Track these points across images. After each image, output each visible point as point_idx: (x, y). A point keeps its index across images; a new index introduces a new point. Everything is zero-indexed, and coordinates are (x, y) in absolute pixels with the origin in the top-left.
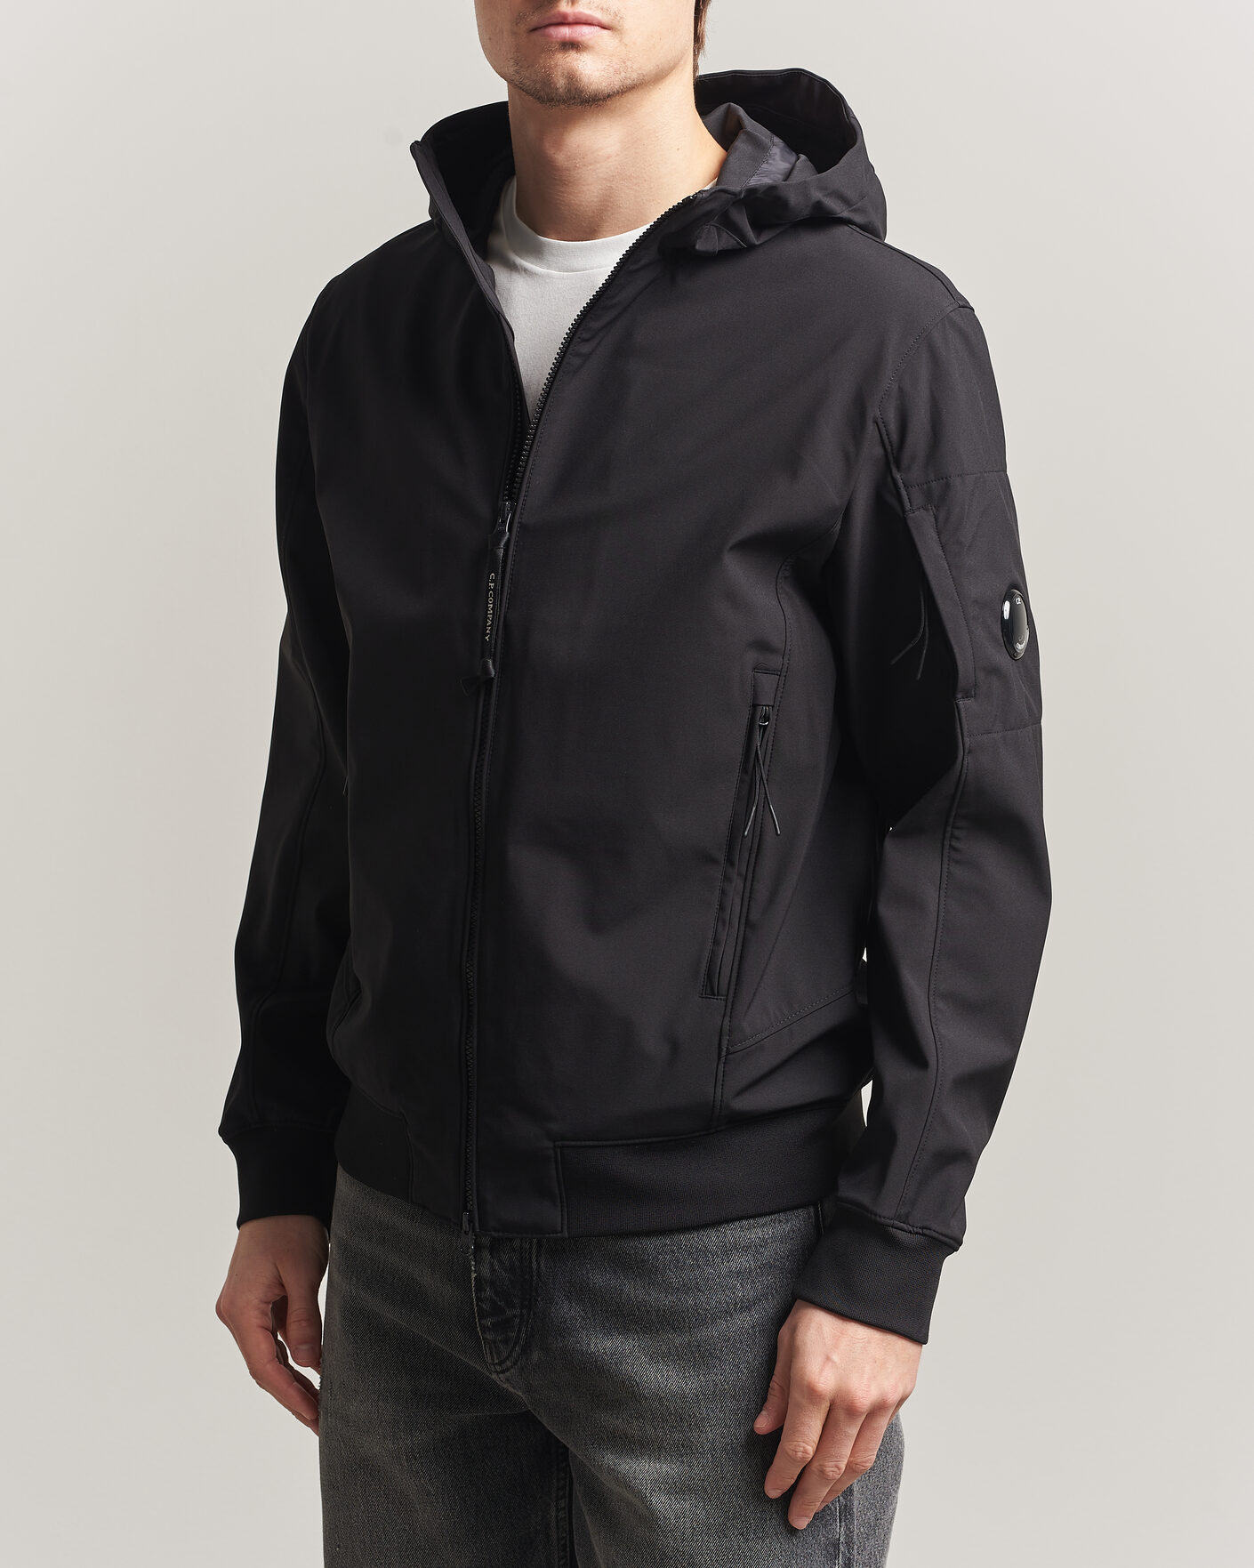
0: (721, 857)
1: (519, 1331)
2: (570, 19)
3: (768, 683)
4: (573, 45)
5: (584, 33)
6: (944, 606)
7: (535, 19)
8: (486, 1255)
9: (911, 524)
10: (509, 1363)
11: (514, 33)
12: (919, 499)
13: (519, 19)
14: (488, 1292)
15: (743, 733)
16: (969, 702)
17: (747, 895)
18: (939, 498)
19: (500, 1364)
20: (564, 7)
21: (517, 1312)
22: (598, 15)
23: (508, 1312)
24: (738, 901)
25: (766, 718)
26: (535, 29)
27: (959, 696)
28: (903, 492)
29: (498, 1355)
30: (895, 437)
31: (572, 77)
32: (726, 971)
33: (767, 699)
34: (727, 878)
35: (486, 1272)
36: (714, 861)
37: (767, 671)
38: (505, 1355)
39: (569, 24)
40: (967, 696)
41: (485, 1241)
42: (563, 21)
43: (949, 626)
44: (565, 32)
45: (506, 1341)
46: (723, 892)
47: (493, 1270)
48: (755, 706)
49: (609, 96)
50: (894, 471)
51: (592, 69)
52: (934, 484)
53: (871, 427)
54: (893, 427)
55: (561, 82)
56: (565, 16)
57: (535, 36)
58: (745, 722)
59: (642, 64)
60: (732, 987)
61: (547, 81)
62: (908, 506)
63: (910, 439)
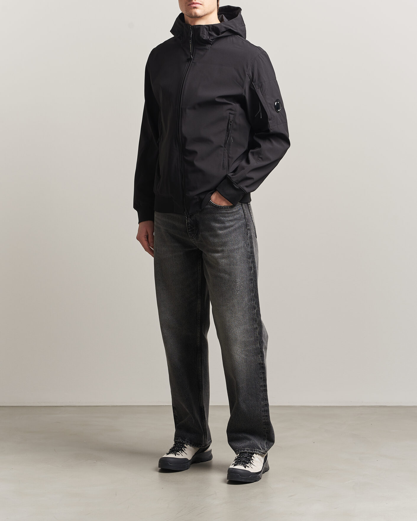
0: (223, 146)
1: (195, 231)
2: (195, 3)
3: (232, 116)
4: (195, 8)
5: (197, 5)
6: (264, 105)
7: (189, 3)
8: (189, 218)
9: (257, 92)
10: (194, 237)
11: (185, 6)
12: (257, 87)
13: (186, 3)
14: (190, 225)
15: (227, 124)
16: (270, 121)
17: (228, 153)
18: (261, 87)
19: (192, 237)
20: (194, 1)
21: (195, 228)
22: (200, 2)
23: (193, 228)
24: (227, 154)
25: (231, 122)
26: (189, 5)
27: (269, 120)
28: (254, 86)
29: (192, 236)
30: (252, 77)
31: (195, 13)
32: (226, 165)
33: (231, 119)
34: (224, 150)
35: (189, 221)
36: (222, 147)
37: (232, 114)
38: (193, 235)
39: (195, 4)
40: (270, 120)
41: (189, 216)
42: (194, 4)
43: (265, 108)
44: (194, 5)
45: (193, 233)
46: (224, 152)
47: (190, 221)
48: (229, 120)
49: (202, 16)
50: (252, 83)
51: (199, 12)
52: (260, 84)
53: (247, 75)
54: (251, 75)
55: (193, 14)
56: (194, 3)
57: (189, 6)
58: (227, 122)
59: (207, 11)
60: (227, 168)
61: (191, 14)
62: (255, 88)
63: (254, 77)
